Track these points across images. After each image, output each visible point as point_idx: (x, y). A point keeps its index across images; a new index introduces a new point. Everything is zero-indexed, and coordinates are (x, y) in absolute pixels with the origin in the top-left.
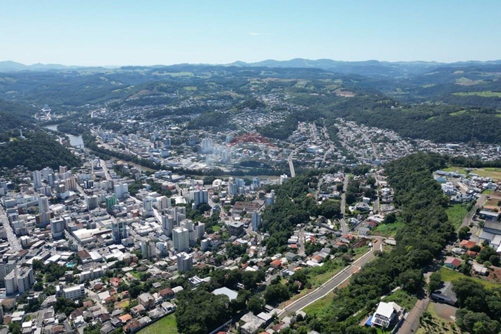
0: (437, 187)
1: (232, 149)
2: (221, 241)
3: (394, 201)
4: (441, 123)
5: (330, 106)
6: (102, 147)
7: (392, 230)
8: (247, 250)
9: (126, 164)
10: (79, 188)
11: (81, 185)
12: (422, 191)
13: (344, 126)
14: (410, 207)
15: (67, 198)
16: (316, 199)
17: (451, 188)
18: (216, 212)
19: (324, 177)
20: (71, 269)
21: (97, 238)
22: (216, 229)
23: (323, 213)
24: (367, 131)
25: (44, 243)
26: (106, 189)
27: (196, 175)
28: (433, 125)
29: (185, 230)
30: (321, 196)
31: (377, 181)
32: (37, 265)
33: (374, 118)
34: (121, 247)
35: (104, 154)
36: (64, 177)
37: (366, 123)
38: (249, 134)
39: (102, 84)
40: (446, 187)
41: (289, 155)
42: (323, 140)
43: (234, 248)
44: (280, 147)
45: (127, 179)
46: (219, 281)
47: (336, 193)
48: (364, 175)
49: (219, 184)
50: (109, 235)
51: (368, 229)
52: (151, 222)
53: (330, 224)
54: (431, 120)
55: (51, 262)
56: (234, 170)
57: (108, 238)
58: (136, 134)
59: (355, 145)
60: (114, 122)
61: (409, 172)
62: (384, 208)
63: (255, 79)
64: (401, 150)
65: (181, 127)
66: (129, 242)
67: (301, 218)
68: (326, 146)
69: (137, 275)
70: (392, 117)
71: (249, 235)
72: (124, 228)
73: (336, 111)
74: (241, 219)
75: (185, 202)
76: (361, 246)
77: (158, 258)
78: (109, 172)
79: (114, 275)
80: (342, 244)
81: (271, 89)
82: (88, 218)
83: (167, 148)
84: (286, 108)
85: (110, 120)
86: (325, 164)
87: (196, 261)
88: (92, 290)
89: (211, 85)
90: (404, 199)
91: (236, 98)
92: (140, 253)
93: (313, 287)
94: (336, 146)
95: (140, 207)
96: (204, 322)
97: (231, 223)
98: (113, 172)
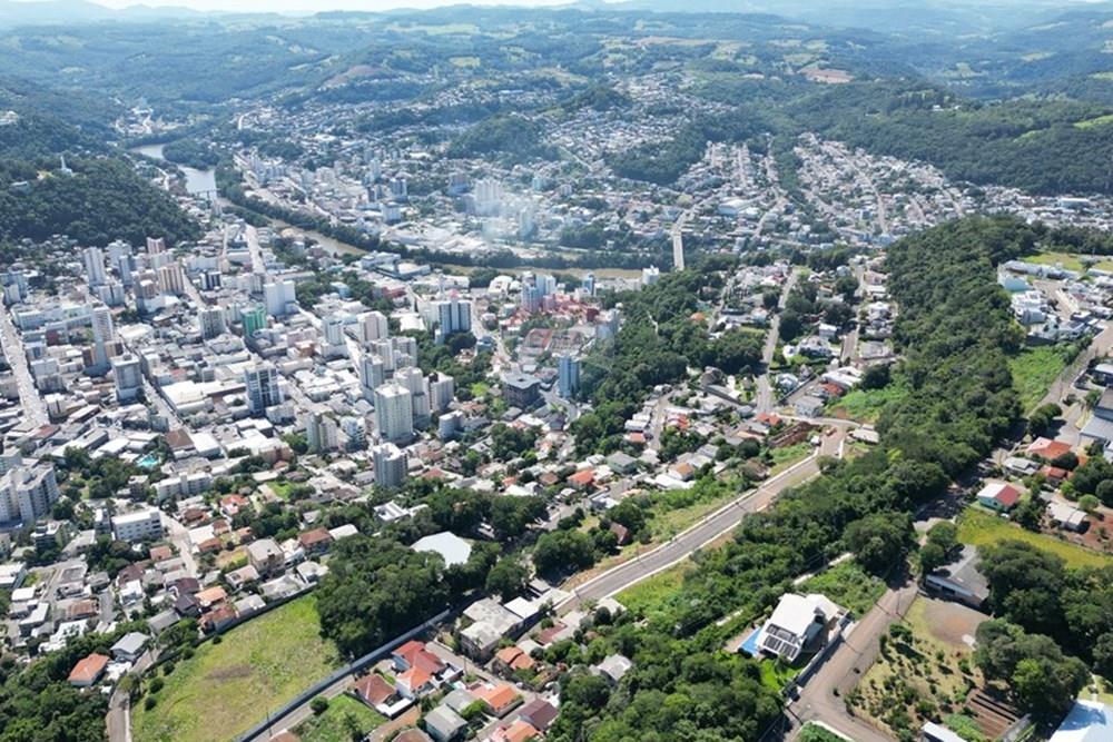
0: (999, 302)
1: (543, 205)
2: (484, 420)
3: (895, 334)
4: (1050, 145)
5: (789, 104)
6: (254, 196)
7: (875, 406)
8: (537, 441)
9: (300, 235)
10: (189, 290)
11: (194, 281)
12: (962, 311)
13: (817, 154)
14: (925, 350)
15: (159, 311)
16: (711, 326)
17: (1034, 305)
18: (484, 352)
19: (739, 275)
20: (145, 471)
21: (215, 402)
22: (479, 391)
23: (719, 360)
24: (870, 165)
25: (98, 411)
26: (249, 292)
27: (456, 264)
28: (1030, 151)
29: (403, 391)
30: (723, 319)
31: (862, 284)
32: (74, 460)
33: (887, 133)
34: (264, 424)
35: (255, 213)
36: (157, 262)
37: (868, 146)
38: (587, 171)
39: (270, 53)
40: (1020, 303)
41: (675, 221)
42: (761, 186)
43: (508, 437)
44: (656, 201)
45: (299, 271)
46: (435, 519)
47: (760, 314)
48: (835, 269)
49: (504, 287)
50: (240, 396)
51: (819, 403)
52: (339, 370)
53: (733, 387)
54: (1027, 140)
55: (107, 454)
56: (544, 255)
57: (238, 403)
58: (332, 166)
59: (839, 199)
60: (288, 140)
61: (939, 265)
62: (868, 351)
63: (619, 39)
64: (947, 213)
65: (433, 153)
66: (283, 415)
67: (666, 370)
68: (767, 200)
69: (284, 490)
70: (931, 131)
71: (549, 407)
72: (270, 384)
73: (802, 116)
74: (538, 369)
75: (422, 327)
76: (794, 444)
77: (341, 452)
78: (260, 254)
79: (233, 488)
80: (750, 435)
81: (652, 62)
82: (198, 358)
83: (398, 201)
84: (682, 110)
85: (279, 135)
86: (759, 243)
87: (421, 462)
88: (180, 521)
89: (514, 54)
90: (916, 332)
91: (567, 85)
92: (302, 440)
93: (655, 538)
94: (792, 201)
95: (319, 335)
96: (375, 618)
97: (511, 379)
98: (271, 254)
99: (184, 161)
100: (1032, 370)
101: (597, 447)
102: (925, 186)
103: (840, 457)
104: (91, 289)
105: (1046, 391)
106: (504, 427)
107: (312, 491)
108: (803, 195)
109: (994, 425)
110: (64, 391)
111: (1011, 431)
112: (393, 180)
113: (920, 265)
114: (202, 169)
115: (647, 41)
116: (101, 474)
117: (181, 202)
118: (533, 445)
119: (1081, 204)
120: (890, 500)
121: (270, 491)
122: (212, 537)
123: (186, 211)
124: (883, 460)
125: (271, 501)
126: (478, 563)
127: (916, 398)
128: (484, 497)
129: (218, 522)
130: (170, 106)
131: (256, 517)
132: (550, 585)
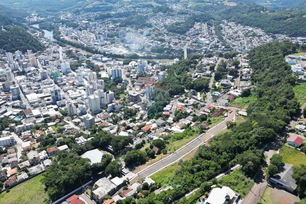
0: (287, 68)
1: (146, 40)
3: (251, 79)
4: (295, 22)
5: (219, 12)
6: (63, 38)
7: (246, 103)
8: (137, 113)
10: (39, 65)
11: (41, 63)
12: (275, 71)
13: (227, 26)
14: (263, 84)
15: (29, 72)
16: (193, 76)
17: (299, 69)
19: (202, 60)
20: (15, 122)
21: (42, 100)
22: (122, 96)
23: (195, 87)
24: (242, 29)
25: (5, 102)
26: (57, 66)
27: (120, 58)
28: (290, 24)
29: (97, 97)
30: (197, 74)
31: (241, 63)
33: (247, 19)
34: (56, 107)
35: (62, 43)
36: (30, 57)
37: (241, 23)
38: (160, 30)
40: (294, 68)
41: (185, 45)
42: (210, 35)
43: (128, 112)
44: (179, 39)
45: (73, 60)
47: (208, 72)
48: (232, 58)
49: (133, 65)
50: (49, 98)
51: (227, 101)
52: (81, 90)
53: (199, 96)
54: (289, 20)
55: (5, 116)
56: (146, 55)
57: (48, 100)
58: (86, 30)
59: (233, 39)
60: (74, 22)
61: (266, 56)
62: (243, 84)
64: (265, 42)
65: (115, 25)
66: (62, 104)
67: (178, 91)
68: (212, 39)
69: (56, 129)
70: (260, 18)
71: (142, 102)
72: (58, 94)
73: (222, 15)
74: (140, 90)
75: (108, 77)
76: (218, 116)
77: (77, 116)
78: (62, 55)
79: (40, 128)
80: (204, 113)
82: (39, 86)
83: (104, 40)
84: (188, 13)
85: (73, 21)
86: (209, 51)
87: (101, 120)
88: (22, 139)
90: (259, 78)
91: (155, 7)
92: (66, 112)
93: (168, 152)
94: (219, 39)
95: (76, 79)
96: (62, 185)
97: (131, 93)
98: (65, 55)
99: (45, 28)
100: (301, 91)
101: (154, 116)
102: (258, 34)
103: (234, 121)
104: (9, 65)
106: (127, 108)
107: (64, 129)
108: (222, 37)
109: (290, 112)
111: (296, 114)
112: (103, 33)
113: (260, 56)
114: (50, 31)
116: (2, 123)
117: (41, 40)
118: (135, 114)
119: (304, 39)
120: (254, 143)
121: (52, 129)
122: (29, 145)
123: (42, 42)
124: (251, 125)
125: (51, 132)
126: (103, 163)
127: (260, 101)
128: (110, 136)
129: (33, 140)
130: (42, 13)
131: (44, 138)
132: (129, 170)
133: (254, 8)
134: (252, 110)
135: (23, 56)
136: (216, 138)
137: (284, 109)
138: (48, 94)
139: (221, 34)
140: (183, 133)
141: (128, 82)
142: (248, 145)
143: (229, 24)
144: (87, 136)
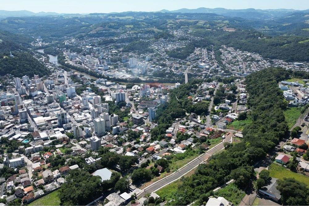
0: (279, 94)
1: (148, 65)
2: (126, 128)
3: (248, 103)
4: (291, 48)
5: (218, 37)
6: (68, 63)
7: (242, 126)
8: (141, 135)
9: (79, 74)
10: (45, 89)
11: (47, 87)
12: (268, 96)
13: (226, 51)
14: (258, 108)
15: (36, 96)
16: (193, 100)
17: (291, 94)
19: (202, 85)
20: (24, 144)
21: (48, 123)
22: (126, 119)
23: (195, 111)
24: (241, 54)
25: (13, 126)
26: (63, 90)
27: (123, 82)
28: (286, 50)
29: (102, 120)
30: (197, 98)
31: (238, 88)
32: (3, 141)
33: (246, 45)
34: (62, 129)
35: (67, 67)
36: (36, 81)
37: (240, 49)
38: (161, 56)
39: (76, 24)
40: (286, 93)
41: (186, 70)
42: (210, 60)
43: (132, 134)
44: (180, 64)
45: (78, 84)
47: (208, 96)
48: (230, 83)
49: (136, 89)
50: (56, 121)
51: (225, 124)
52: (86, 113)
53: (199, 119)
54: (285, 46)
55: (14, 139)
56: (148, 79)
57: (55, 123)
58: (90, 55)
59: (232, 63)
60: (78, 47)
61: (261, 82)
62: (240, 108)
63: (172, 20)
64: (263, 67)
65: (118, 51)
66: (68, 127)
67: (179, 114)
68: (212, 64)
69: (64, 150)
70: (258, 44)
71: (146, 124)
72: (65, 117)
73: (222, 40)
74: (143, 113)
75: (112, 100)
76: (217, 138)
77: (83, 138)
78: (67, 79)
79: (49, 150)
80: (203, 135)
81: (181, 26)
82: (46, 109)
83: (108, 64)
85: (76, 46)
86: (209, 76)
87: (106, 142)
88: (31, 160)
89: (143, 24)
90: (255, 102)
91: (157, 32)
92: (72, 135)
93: (171, 170)
94: (219, 64)
95: (81, 103)
96: (76, 200)
97: (135, 116)
98: (70, 79)
99: (50, 54)
100: (291, 115)
101: (157, 138)
102: (256, 59)
103: (231, 143)
104: (16, 89)
105: (295, 122)
106: (131, 131)
107: (72, 151)
108: (222, 62)
109: (280, 134)
110: (4, 120)
111: (285, 136)
112: (107, 58)
113: (255, 82)
114: (54, 55)
115: (179, 20)
116: (11, 145)
117: (46, 65)
118: (139, 137)
119: (301, 64)
120: (246, 161)
121: (60, 151)
122: (39, 166)
123: (47, 67)
124: (244, 146)
125: (59, 154)
126: (112, 180)
127: (255, 124)
128: (118, 156)
129: (42, 161)
130: (47, 39)
131: (53, 160)
132: (136, 187)
133: (252, 34)
134: (247, 132)
135: (30, 80)
136: (214, 157)
137: (274, 131)
138: (55, 118)
139: (221, 59)
140: (184, 153)
141: (131, 105)
142: (241, 162)
143: (228, 49)
144: (95, 157)
